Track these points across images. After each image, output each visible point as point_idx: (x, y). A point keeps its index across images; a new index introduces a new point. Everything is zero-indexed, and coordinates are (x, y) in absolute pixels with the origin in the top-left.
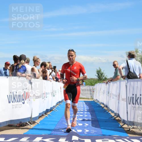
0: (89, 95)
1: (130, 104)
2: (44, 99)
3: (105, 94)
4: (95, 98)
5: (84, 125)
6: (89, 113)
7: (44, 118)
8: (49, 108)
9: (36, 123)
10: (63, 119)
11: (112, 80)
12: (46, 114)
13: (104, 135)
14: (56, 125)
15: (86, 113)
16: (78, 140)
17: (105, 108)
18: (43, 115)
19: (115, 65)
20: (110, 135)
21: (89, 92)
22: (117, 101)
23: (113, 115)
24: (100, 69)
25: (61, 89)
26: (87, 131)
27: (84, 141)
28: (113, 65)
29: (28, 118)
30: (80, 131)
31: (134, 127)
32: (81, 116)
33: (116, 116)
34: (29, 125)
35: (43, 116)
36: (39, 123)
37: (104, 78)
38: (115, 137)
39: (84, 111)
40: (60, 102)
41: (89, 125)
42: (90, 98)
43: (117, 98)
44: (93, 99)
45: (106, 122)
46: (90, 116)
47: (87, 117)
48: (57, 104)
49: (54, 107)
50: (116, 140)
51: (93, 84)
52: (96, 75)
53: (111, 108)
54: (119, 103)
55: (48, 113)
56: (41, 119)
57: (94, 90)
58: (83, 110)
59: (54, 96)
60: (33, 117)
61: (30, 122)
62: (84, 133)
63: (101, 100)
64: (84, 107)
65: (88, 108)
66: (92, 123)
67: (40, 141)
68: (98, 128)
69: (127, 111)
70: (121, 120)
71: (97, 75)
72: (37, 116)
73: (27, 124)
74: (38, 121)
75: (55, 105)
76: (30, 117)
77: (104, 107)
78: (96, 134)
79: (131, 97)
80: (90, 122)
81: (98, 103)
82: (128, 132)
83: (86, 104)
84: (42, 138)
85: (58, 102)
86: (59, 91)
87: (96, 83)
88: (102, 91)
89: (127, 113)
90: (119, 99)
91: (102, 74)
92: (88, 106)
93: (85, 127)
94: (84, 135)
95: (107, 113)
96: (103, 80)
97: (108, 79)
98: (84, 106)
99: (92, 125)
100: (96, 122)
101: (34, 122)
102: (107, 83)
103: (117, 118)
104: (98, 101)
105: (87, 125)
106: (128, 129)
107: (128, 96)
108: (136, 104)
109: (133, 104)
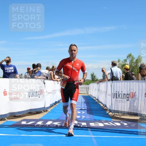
0: (86, 91)
1: (114, 98)
2: (54, 95)
3: (97, 91)
4: (89, 94)
5: (81, 112)
6: (85, 104)
8: (57, 101)
11: (101, 81)
12: (55, 105)
13: (95, 120)
15: (83, 104)
16: (77, 123)
17: (96, 101)
18: (53, 106)
19: (103, 71)
20: (99, 120)
21: (85, 89)
22: (105, 96)
23: (102, 105)
24: (93, 73)
26: (84, 117)
27: (81, 124)
28: (102, 71)
29: (42, 108)
30: (79, 117)
31: (117, 114)
32: (79, 106)
33: (104, 107)
34: (43, 112)
37: (96, 79)
38: (103, 121)
39: (82, 103)
42: (86, 93)
43: (105, 93)
44: (88, 94)
45: (97, 110)
46: (86, 106)
47: (83, 107)
50: (104, 123)
51: (88, 83)
53: (101, 101)
54: (106, 97)
55: (57, 104)
56: (52, 108)
57: (89, 88)
60: (46, 107)
61: (44, 110)
62: (81, 118)
64: (82, 100)
65: (85, 101)
66: (87, 111)
67: (51, 124)
69: (112, 103)
70: (107, 109)
71: (91, 77)
72: (49, 106)
73: (42, 112)
74: (49, 110)
76: (44, 107)
77: (96, 100)
78: (90, 119)
79: (115, 94)
80: (86, 111)
81: (92, 97)
82: (112, 117)
83: (83, 98)
84: (52, 122)
87: (90, 83)
88: (94, 88)
89: (112, 104)
90: (106, 95)
91: (94, 77)
92: (85, 99)
93: (82, 114)
94: (81, 120)
95: (98, 104)
96: (95, 81)
97: (99, 80)
98: (82, 99)
99: (87, 113)
100: (90, 111)
101: (47, 111)
102: (98, 83)
103: (105, 108)
104: (92, 96)
105: (84, 112)
106: (112, 116)
107: (112, 93)
108: (118, 98)
109: (116, 98)
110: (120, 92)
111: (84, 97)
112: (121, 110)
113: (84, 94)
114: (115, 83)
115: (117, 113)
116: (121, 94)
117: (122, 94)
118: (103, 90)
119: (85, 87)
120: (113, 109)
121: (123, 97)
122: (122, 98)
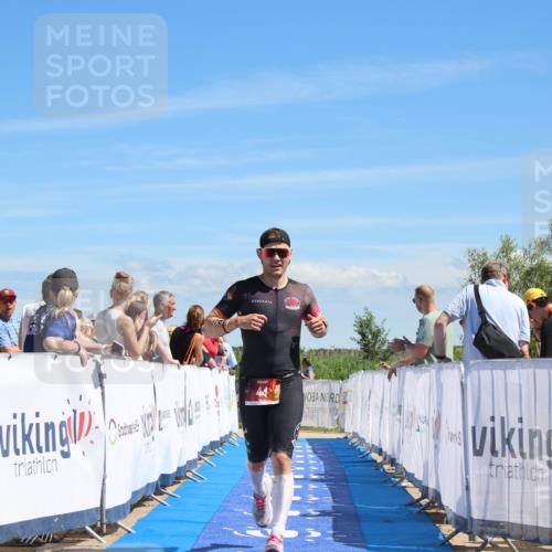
0: (327, 415)
1: (478, 453)
2: (150, 438)
3: (386, 415)
4: (349, 428)
5: (302, 534)
6: (325, 487)
7: (151, 508)
8: (172, 470)
9: (120, 529)
10: (223, 514)
12: (158, 492)
14: (198, 537)
15: (312, 486)
17: (387, 467)
18: (146, 499)
21: (327, 405)
22: (432, 442)
23: (415, 493)
24: (370, 314)
25: (217, 394)
29: (89, 512)
31: (496, 539)
33: (424, 502)
34: (92, 537)
35: (150, 503)
36: (133, 528)
37: (385, 348)
39: (306, 480)
40: (214, 445)
41: (324, 534)
42: (331, 427)
43: (432, 423)
44: (342, 431)
45: (387, 521)
46: (329, 499)
47: (316, 503)
48: (203, 453)
49: (191, 464)
51: (345, 372)
52: (353, 339)
53: (409, 470)
55: (170, 490)
56: (141, 512)
57: (348, 397)
58: (301, 477)
59: (190, 423)
60: (109, 505)
61: (99, 525)
63: (371, 437)
64: (306, 465)
65: (323, 470)
66: (335, 528)
68: (357, 546)
69: (467, 479)
70: (445, 516)
71: (359, 337)
72: (124, 502)
73: (85, 533)
74: (128, 523)
75: (196, 456)
76: (96, 509)
77: (382, 464)
79: (485, 429)
81: (362, 448)
83: (315, 451)
85: (208, 443)
86: (212, 404)
87: (354, 368)
88: (376, 399)
89: (468, 488)
90: (437, 435)
91: (376, 335)
92: (321, 458)
95: (395, 485)
96: (381, 356)
98: (306, 459)
99: (334, 535)
101: (113, 528)
102: (393, 371)
104: (362, 441)
105: (316, 534)
107: (470, 424)
108: (503, 455)
109: (494, 452)
110: (513, 423)
111: (320, 447)
112: (518, 521)
113: (319, 429)
114: (485, 374)
115: (495, 535)
116: (516, 435)
117: (521, 431)
118: (421, 412)
119: (326, 390)
120: (476, 515)
121: (526, 449)
122: (522, 454)
